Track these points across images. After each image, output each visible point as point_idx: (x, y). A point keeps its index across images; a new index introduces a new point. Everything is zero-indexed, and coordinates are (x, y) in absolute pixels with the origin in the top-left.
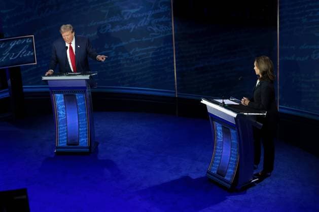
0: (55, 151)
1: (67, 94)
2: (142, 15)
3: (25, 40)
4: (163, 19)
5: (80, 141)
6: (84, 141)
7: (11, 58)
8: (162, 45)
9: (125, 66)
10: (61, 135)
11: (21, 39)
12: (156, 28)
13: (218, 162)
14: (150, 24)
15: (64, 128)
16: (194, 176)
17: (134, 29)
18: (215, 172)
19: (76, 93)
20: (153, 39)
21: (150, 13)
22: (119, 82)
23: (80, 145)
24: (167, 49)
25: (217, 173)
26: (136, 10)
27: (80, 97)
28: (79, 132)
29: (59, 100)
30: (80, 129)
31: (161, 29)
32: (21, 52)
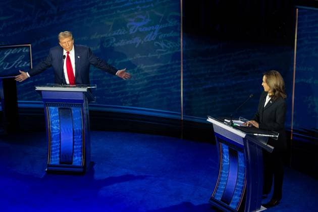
0: (46, 170)
1: (62, 107)
2: (149, 30)
3: (21, 50)
4: (171, 34)
5: (74, 160)
6: (78, 159)
7: (5, 68)
8: (169, 63)
9: (129, 84)
10: (53, 152)
11: (18, 47)
12: (164, 44)
13: (223, 187)
14: (157, 39)
15: (57, 144)
16: (196, 203)
17: (140, 43)
18: (219, 198)
19: (72, 106)
20: (160, 55)
21: (158, 27)
22: (121, 100)
23: (74, 163)
24: (174, 67)
25: (222, 200)
26: (142, 24)
27: (76, 111)
28: (73, 150)
29: (53, 113)
30: (75, 147)
31: (169, 46)
32: (16, 62)
